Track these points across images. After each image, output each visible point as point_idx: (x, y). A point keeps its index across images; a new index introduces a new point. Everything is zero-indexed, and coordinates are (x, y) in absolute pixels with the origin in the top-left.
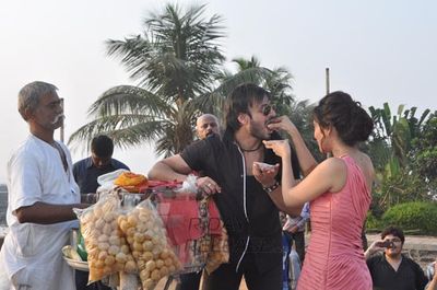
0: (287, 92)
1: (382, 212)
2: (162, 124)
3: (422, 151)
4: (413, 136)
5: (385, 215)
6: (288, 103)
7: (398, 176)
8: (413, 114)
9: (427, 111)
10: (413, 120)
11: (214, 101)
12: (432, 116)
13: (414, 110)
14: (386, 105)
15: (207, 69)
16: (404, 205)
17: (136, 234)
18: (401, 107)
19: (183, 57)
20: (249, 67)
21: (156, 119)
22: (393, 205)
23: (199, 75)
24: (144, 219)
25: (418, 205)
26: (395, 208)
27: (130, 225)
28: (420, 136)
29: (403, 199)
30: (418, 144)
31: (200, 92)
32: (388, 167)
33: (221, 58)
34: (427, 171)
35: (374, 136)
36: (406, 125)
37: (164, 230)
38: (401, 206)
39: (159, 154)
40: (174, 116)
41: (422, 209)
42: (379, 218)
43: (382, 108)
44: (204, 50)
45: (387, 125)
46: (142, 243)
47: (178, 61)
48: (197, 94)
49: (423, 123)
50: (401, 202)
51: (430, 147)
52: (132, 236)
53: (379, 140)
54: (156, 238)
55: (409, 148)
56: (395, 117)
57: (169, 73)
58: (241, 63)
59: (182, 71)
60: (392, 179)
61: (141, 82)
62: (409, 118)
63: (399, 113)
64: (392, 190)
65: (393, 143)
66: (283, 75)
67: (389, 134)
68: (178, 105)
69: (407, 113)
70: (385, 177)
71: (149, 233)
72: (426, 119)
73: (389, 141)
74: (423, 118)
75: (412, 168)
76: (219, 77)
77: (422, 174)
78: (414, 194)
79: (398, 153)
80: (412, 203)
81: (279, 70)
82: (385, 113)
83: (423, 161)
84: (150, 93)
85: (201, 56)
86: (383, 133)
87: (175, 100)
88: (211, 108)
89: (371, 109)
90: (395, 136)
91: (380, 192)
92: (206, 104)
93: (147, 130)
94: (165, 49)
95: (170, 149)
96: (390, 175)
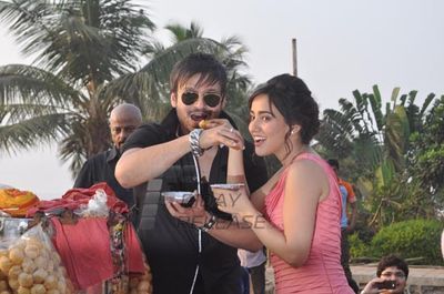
0: (241, 71)
1: (372, 235)
2: (67, 117)
3: (425, 150)
4: (413, 131)
5: (376, 239)
6: (244, 87)
7: (393, 185)
8: (412, 99)
9: (431, 96)
10: (413, 108)
11: (140, 85)
12: (438, 102)
13: (413, 94)
14: (375, 88)
15: (129, 41)
16: (402, 224)
17: (22, 276)
18: (396, 91)
19: (96, 23)
20: (186, 35)
21: (59, 111)
22: (387, 223)
23: (116, 49)
24: (34, 254)
25: (420, 223)
26: (390, 227)
27: (13, 263)
28: (421, 129)
29: (400, 216)
30: (419, 141)
31: (120, 73)
32: (379, 173)
33: (151, 25)
34: (430, 178)
35: (358, 128)
36: (402, 115)
37: (61, 270)
38: (397, 225)
39: (64, 160)
40: (84, 106)
41: (426, 229)
42: (367, 242)
43: (371, 92)
44: (125, 14)
45: (378, 115)
46: (30, 288)
47: (90, 29)
48: (116, 75)
49: (427, 112)
50: (397, 220)
51: (436, 145)
52: (16, 277)
53: (366, 137)
54: (51, 279)
55: (407, 146)
56: (388, 105)
57: (76, 45)
58: (176, 31)
59: (94, 43)
60: (384, 188)
61: (36, 60)
62: (407, 105)
63: (394, 99)
64: (385, 204)
65: (386, 140)
66: (234, 49)
67: (380, 127)
68: (89, 90)
69: (403, 98)
70: (375, 186)
71: (41, 273)
72: (431, 106)
73: (380, 138)
74: (425, 105)
75: (412, 173)
76: (148, 50)
77: (425, 181)
78: (415, 209)
79: (393, 154)
80: (411, 222)
81: (230, 41)
82: (375, 99)
83: (426, 164)
84: (49, 75)
85: (122, 23)
86: (372, 127)
87: (85, 84)
88: (136, 95)
89: (356, 93)
90: (388, 130)
91: (369, 207)
92: (129, 89)
93: (45, 125)
94: (71, 12)
95: (80, 152)
96: (381, 184)
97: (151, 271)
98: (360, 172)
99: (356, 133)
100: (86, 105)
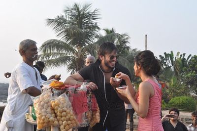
0: (127, 45)
1: (169, 100)
2: (70, 58)
3: (187, 73)
4: (184, 66)
5: (170, 102)
6: (128, 49)
7: (176, 84)
8: (184, 56)
9: (190, 55)
10: (184, 59)
11: (94, 48)
12: (192, 57)
13: (184, 54)
14: (172, 52)
15: (91, 33)
16: (179, 97)
17: (59, 109)
18: (178, 53)
19: (81, 27)
20: (110, 33)
21: (68, 55)
22: (174, 97)
23: (88, 36)
24: (63, 102)
25: (185, 97)
26: (175, 98)
27: (56, 105)
28: (186, 66)
29: (178, 95)
30: (186, 70)
31: (88, 43)
32: (172, 80)
33: (98, 28)
34: (189, 82)
35: (166, 65)
36: (180, 61)
37: (71, 108)
38: (177, 98)
39: (69, 71)
40: (76, 54)
41: (187, 100)
42: (167, 103)
43: (170, 53)
44: (91, 24)
45: (172, 61)
46: (61, 113)
47: (79, 29)
48: (87, 45)
49: (188, 61)
50: (177, 96)
51: (191, 72)
52: (57, 109)
53: (168, 68)
54: (68, 111)
55: (181, 72)
56: (176, 58)
57: (74, 34)
58: (107, 31)
59: (80, 34)
60: (173, 85)
61: (61, 38)
62: (182, 58)
63: (178, 55)
64: (173, 90)
65: (175, 69)
66: (126, 37)
67: (172, 65)
68: (78, 49)
69: (181, 56)
70: (170, 84)
71: (65, 109)
72: (190, 59)
73: (172, 68)
74: (188, 58)
75: (183, 81)
76: (97, 36)
77: (187, 84)
78: (183, 93)
79: (177, 74)
80: (182, 97)
81: (124, 35)
82: (171, 56)
83: (188, 78)
84: (65, 43)
85: (90, 28)
86: (170, 65)
87: (77, 47)
88: (93, 52)
89: (165, 53)
90: (175, 66)
91: (168, 91)
92: (91, 49)
93: (63, 60)
94: (73, 24)
95: (74, 69)
96: (172, 84)
97: (100, 110)
98: (165, 79)
99: (165, 67)
100: (77, 54)
